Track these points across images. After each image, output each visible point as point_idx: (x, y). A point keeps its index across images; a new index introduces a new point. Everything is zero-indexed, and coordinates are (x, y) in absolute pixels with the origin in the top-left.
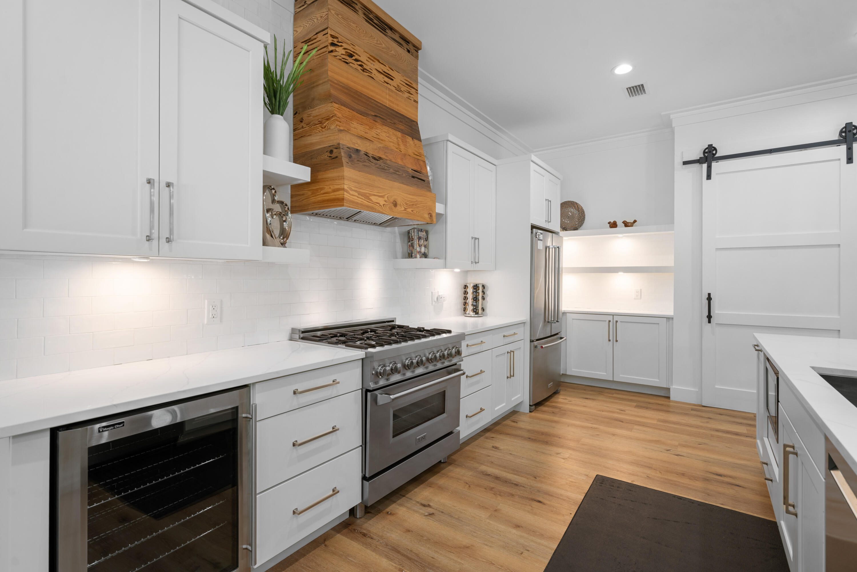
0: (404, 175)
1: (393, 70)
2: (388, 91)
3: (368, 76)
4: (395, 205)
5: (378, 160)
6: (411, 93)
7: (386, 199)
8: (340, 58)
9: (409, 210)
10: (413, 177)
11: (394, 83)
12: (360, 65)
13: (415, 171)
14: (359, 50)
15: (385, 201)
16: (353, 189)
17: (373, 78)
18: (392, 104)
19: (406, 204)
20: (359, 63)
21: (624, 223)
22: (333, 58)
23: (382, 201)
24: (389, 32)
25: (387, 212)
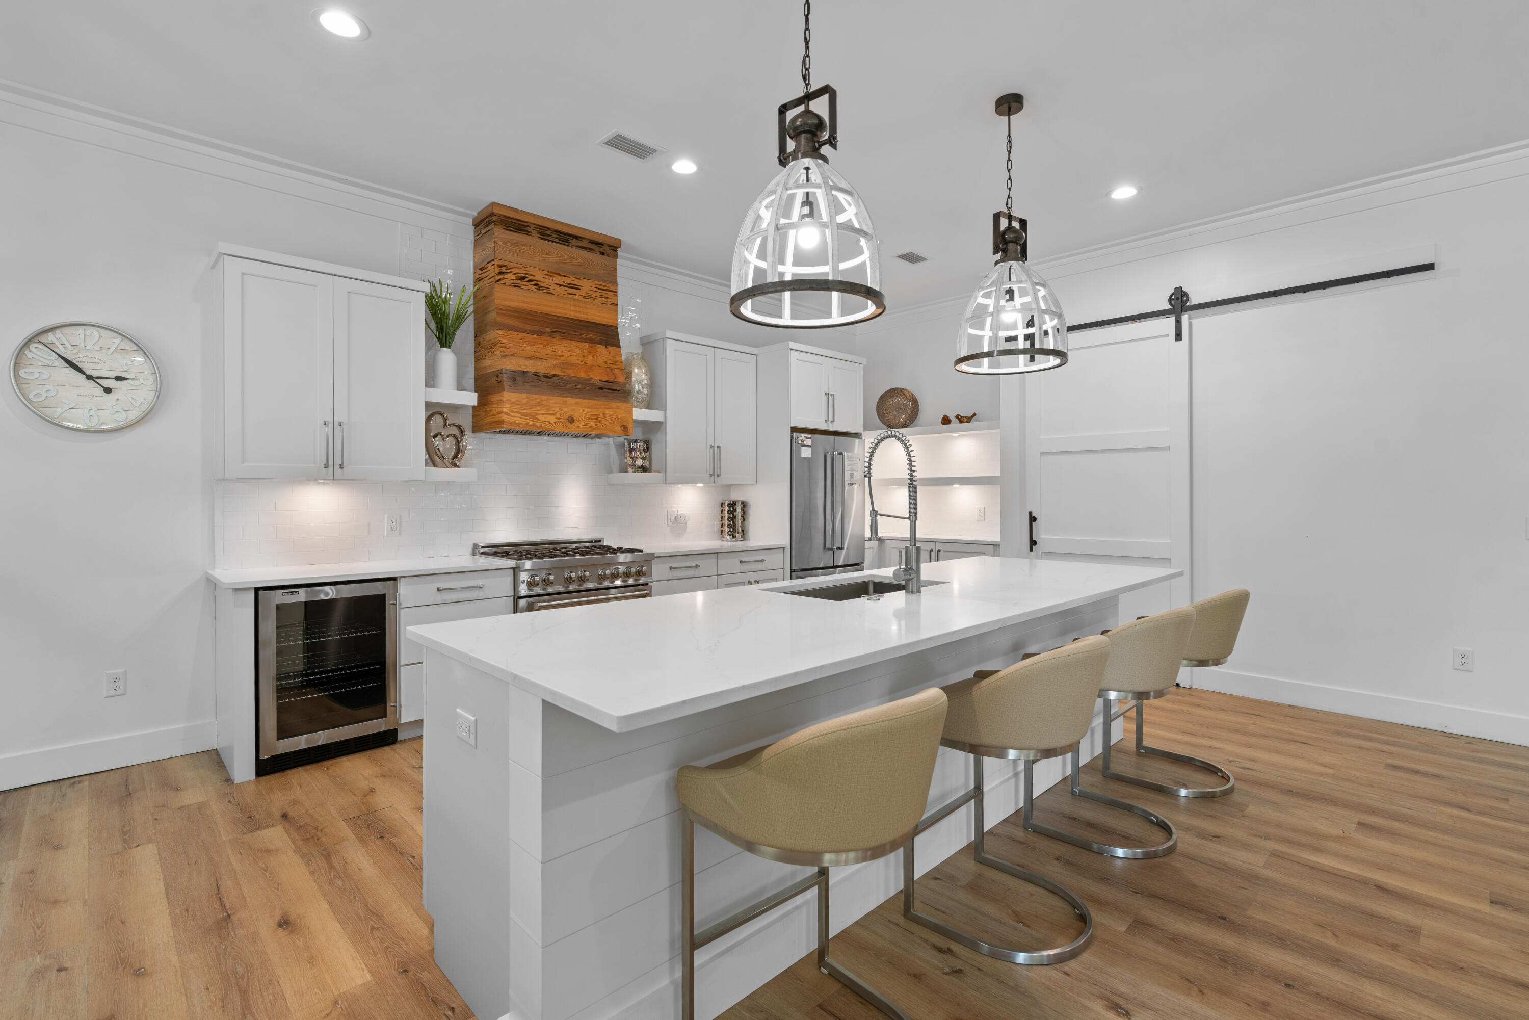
0: (587, 388)
1: (580, 279)
2: (572, 302)
3: (546, 293)
4: (571, 420)
5: (551, 378)
6: (607, 296)
7: (558, 416)
8: (510, 284)
9: (592, 424)
10: (601, 389)
11: (583, 292)
12: (536, 285)
13: (605, 382)
14: (531, 270)
15: (558, 419)
16: (515, 410)
17: (552, 294)
18: (578, 315)
19: (587, 418)
20: (533, 283)
21: (958, 418)
22: (502, 286)
23: (552, 419)
24: (573, 242)
25: (560, 428)
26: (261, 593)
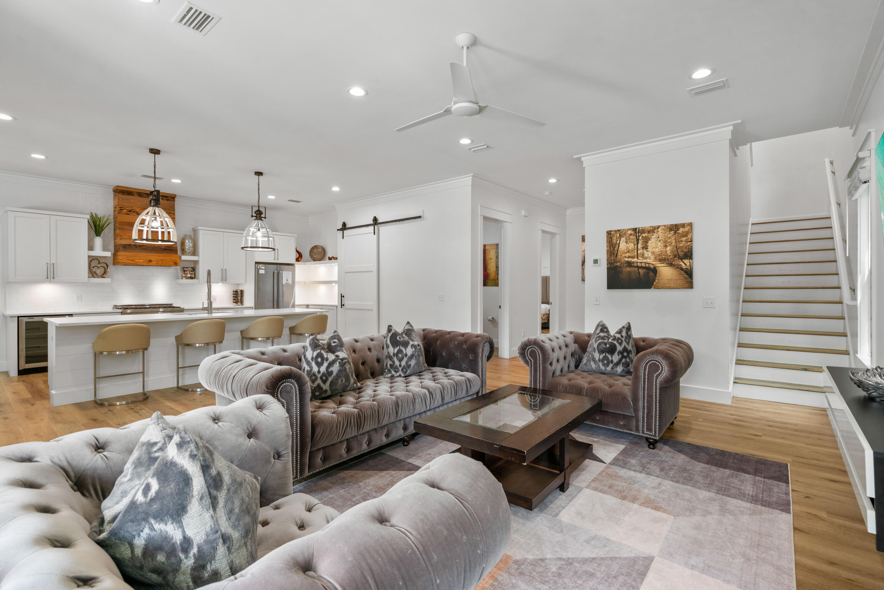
0: (158, 249)
4: (150, 261)
5: (142, 246)
8: (125, 213)
9: (161, 262)
10: (166, 249)
14: (134, 208)
15: (144, 260)
19: (158, 260)
20: (135, 213)
21: (333, 258)
22: (121, 215)
23: (142, 261)
25: (145, 264)
26: (20, 318)
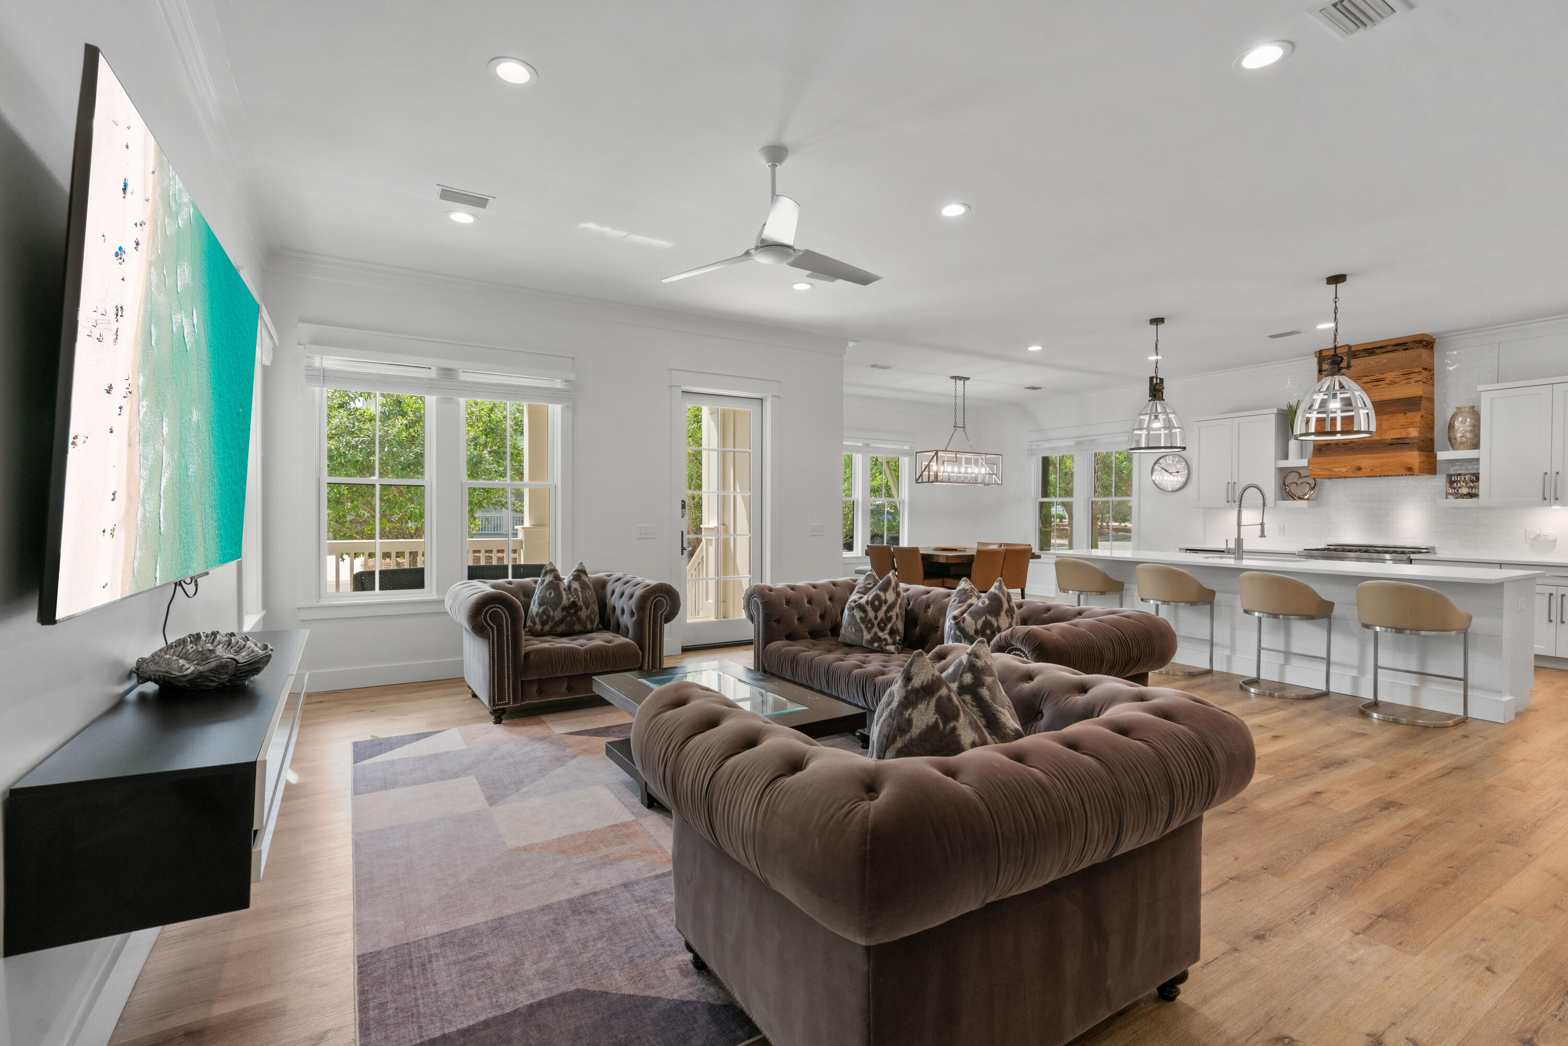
0: (1378, 446)
4: (1359, 468)
6: (1411, 377)
9: (1378, 469)
10: (1393, 445)
11: (1387, 381)
13: (1397, 439)
15: (1350, 468)
19: (1373, 466)
23: (1344, 470)
24: (1379, 351)
25: (1352, 474)
